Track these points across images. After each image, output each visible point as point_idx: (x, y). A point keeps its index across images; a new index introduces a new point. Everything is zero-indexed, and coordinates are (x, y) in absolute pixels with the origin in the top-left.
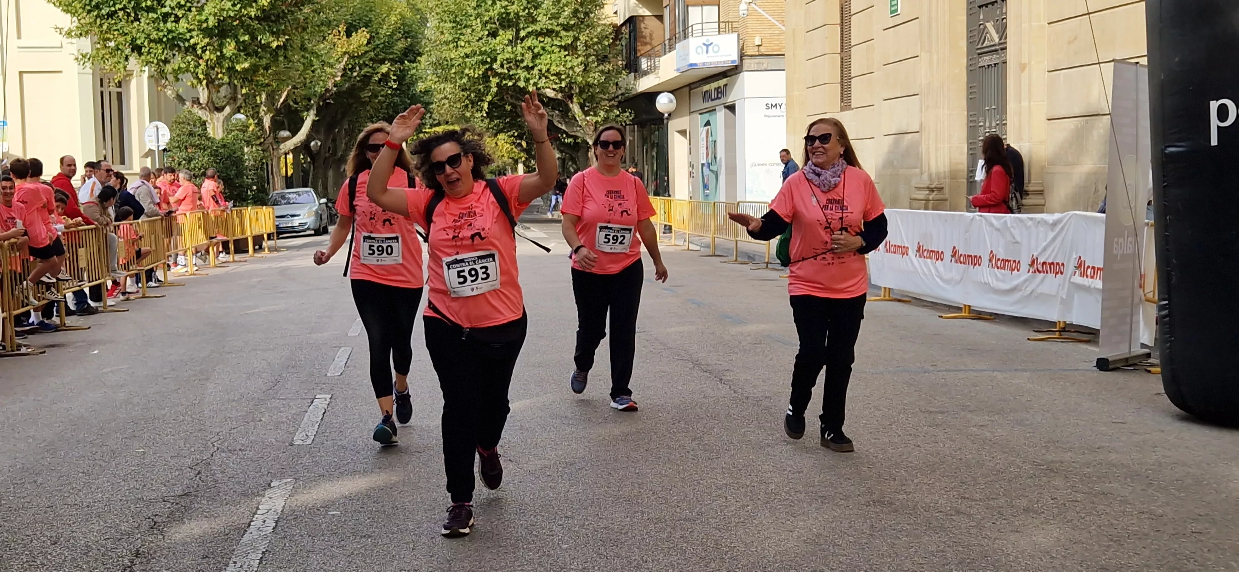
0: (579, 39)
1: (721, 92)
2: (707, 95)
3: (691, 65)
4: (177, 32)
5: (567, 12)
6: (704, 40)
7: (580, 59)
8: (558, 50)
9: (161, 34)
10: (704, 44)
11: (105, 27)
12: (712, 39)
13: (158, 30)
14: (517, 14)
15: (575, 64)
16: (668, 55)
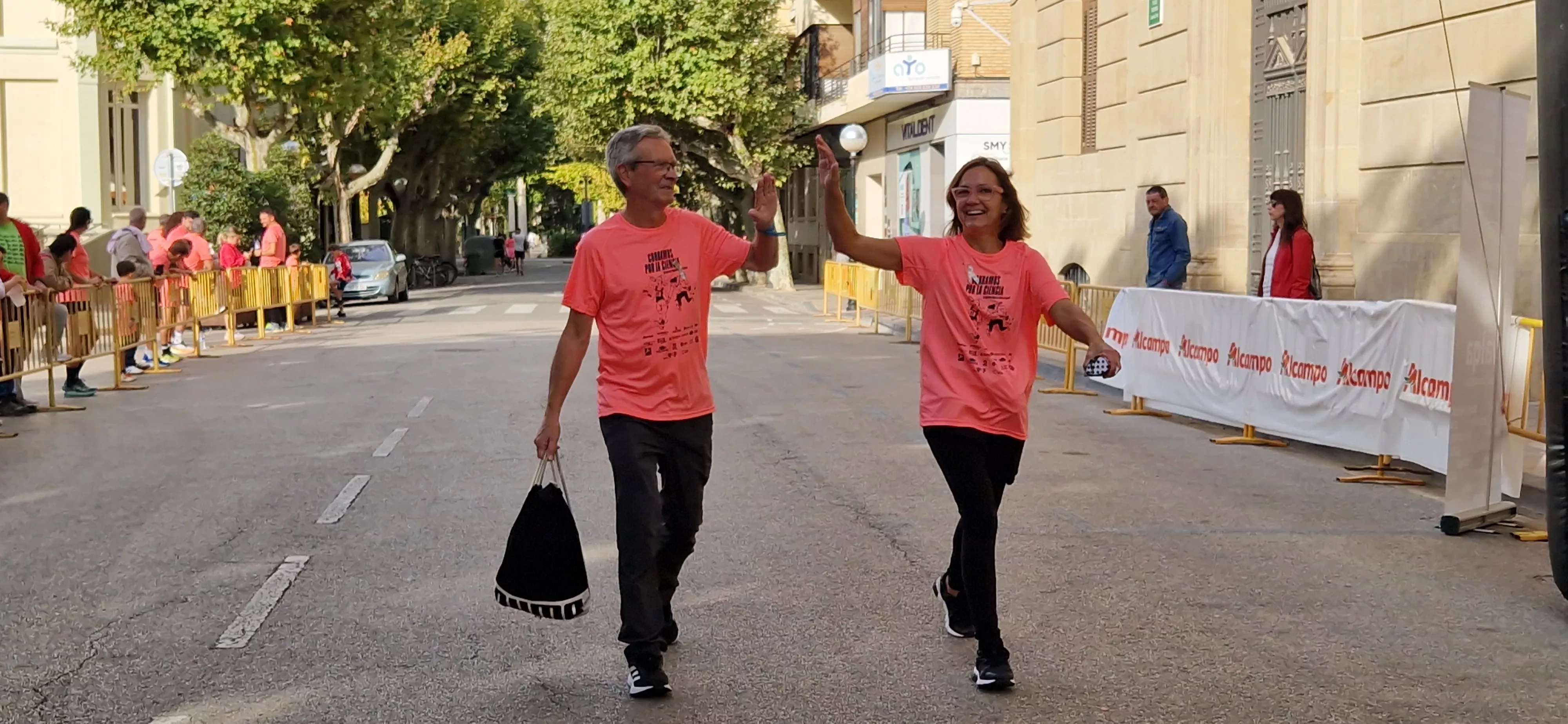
0: (743, 53)
1: (926, 126)
2: (909, 129)
3: (887, 89)
4: (206, 31)
5: (728, 15)
6: (904, 56)
7: (743, 79)
8: (716, 66)
9: (183, 32)
10: (905, 62)
11: (109, 22)
12: (915, 56)
13: (179, 27)
14: (661, 16)
15: (737, 85)
16: (859, 76)
